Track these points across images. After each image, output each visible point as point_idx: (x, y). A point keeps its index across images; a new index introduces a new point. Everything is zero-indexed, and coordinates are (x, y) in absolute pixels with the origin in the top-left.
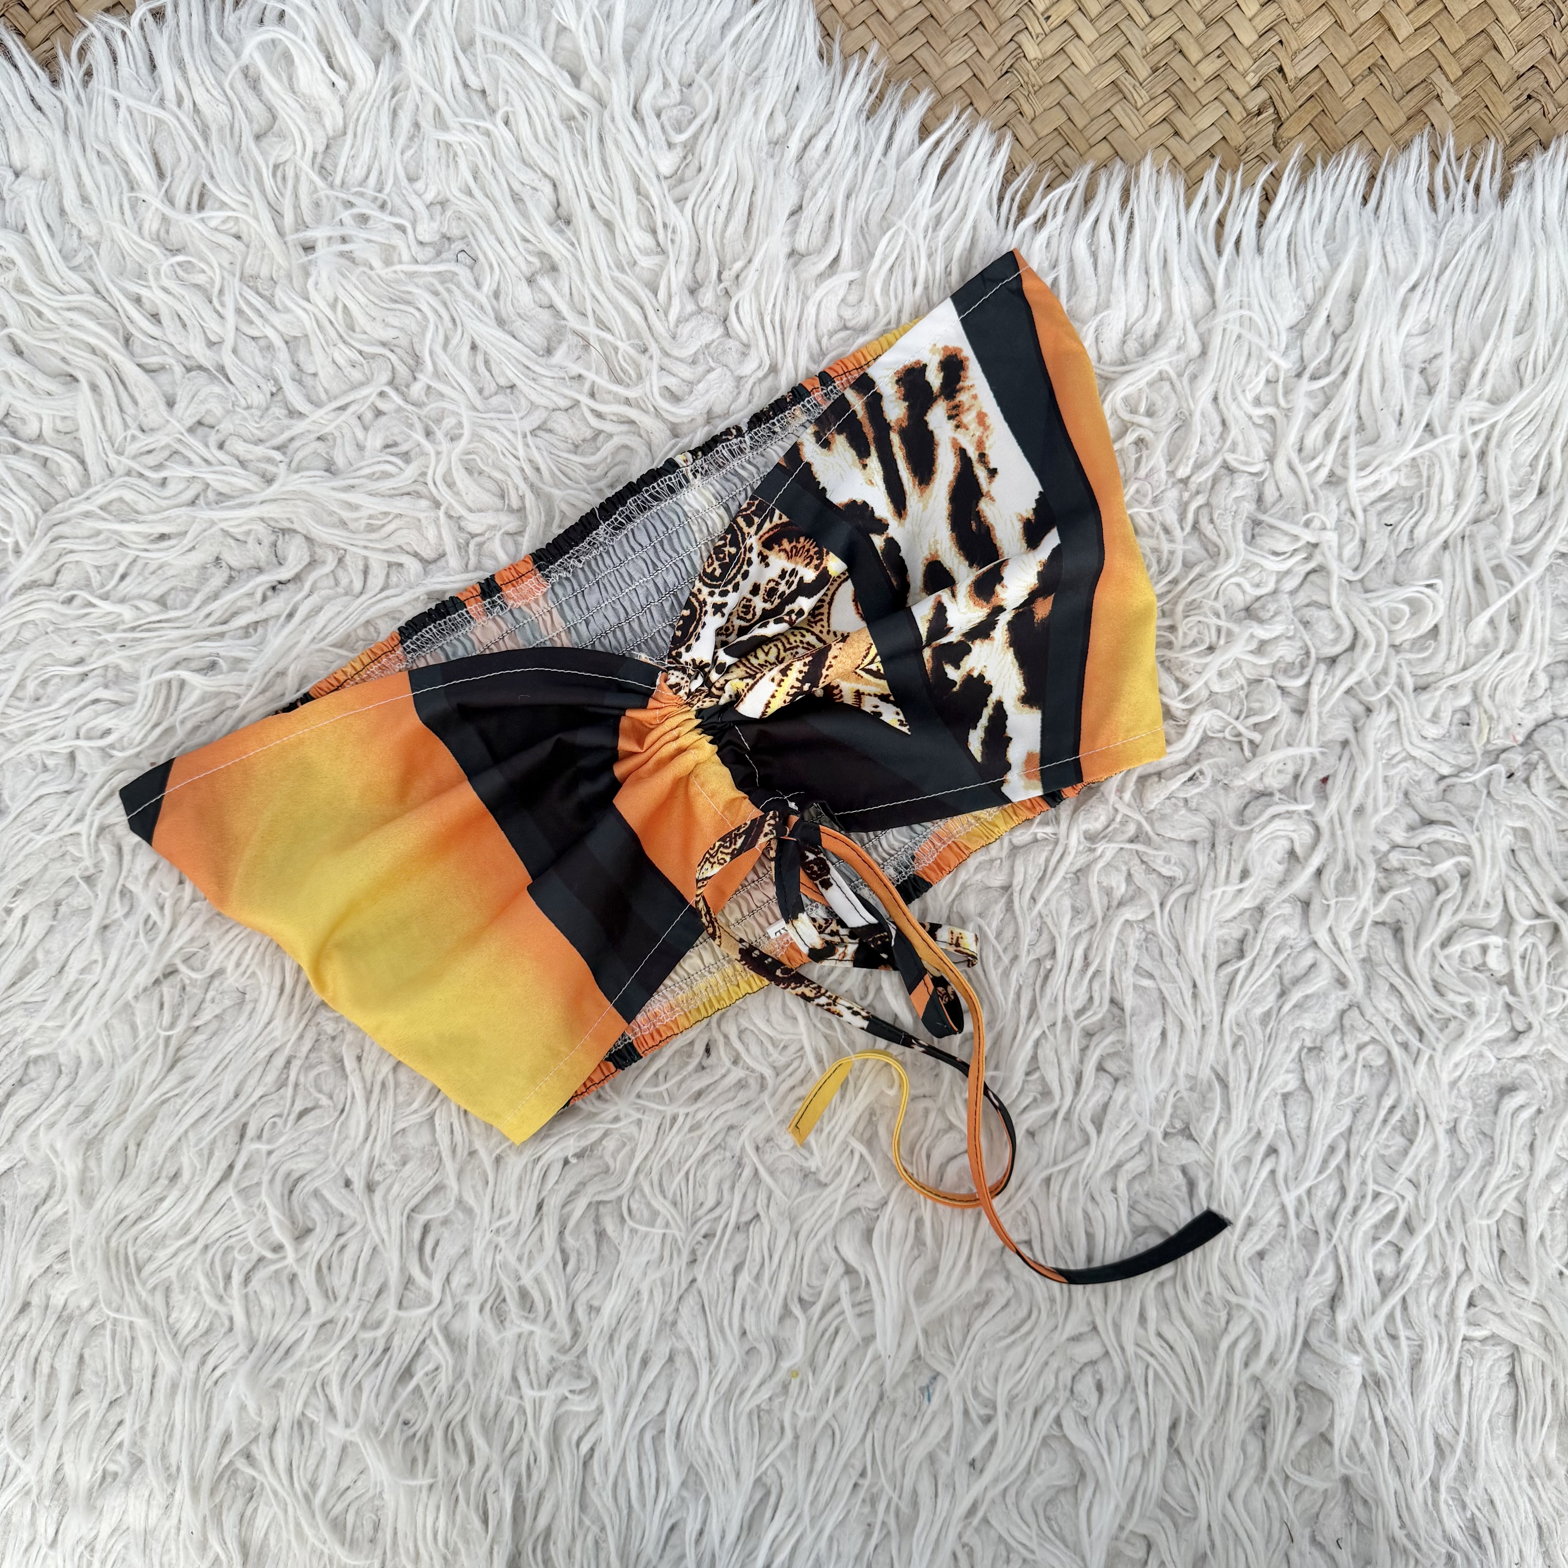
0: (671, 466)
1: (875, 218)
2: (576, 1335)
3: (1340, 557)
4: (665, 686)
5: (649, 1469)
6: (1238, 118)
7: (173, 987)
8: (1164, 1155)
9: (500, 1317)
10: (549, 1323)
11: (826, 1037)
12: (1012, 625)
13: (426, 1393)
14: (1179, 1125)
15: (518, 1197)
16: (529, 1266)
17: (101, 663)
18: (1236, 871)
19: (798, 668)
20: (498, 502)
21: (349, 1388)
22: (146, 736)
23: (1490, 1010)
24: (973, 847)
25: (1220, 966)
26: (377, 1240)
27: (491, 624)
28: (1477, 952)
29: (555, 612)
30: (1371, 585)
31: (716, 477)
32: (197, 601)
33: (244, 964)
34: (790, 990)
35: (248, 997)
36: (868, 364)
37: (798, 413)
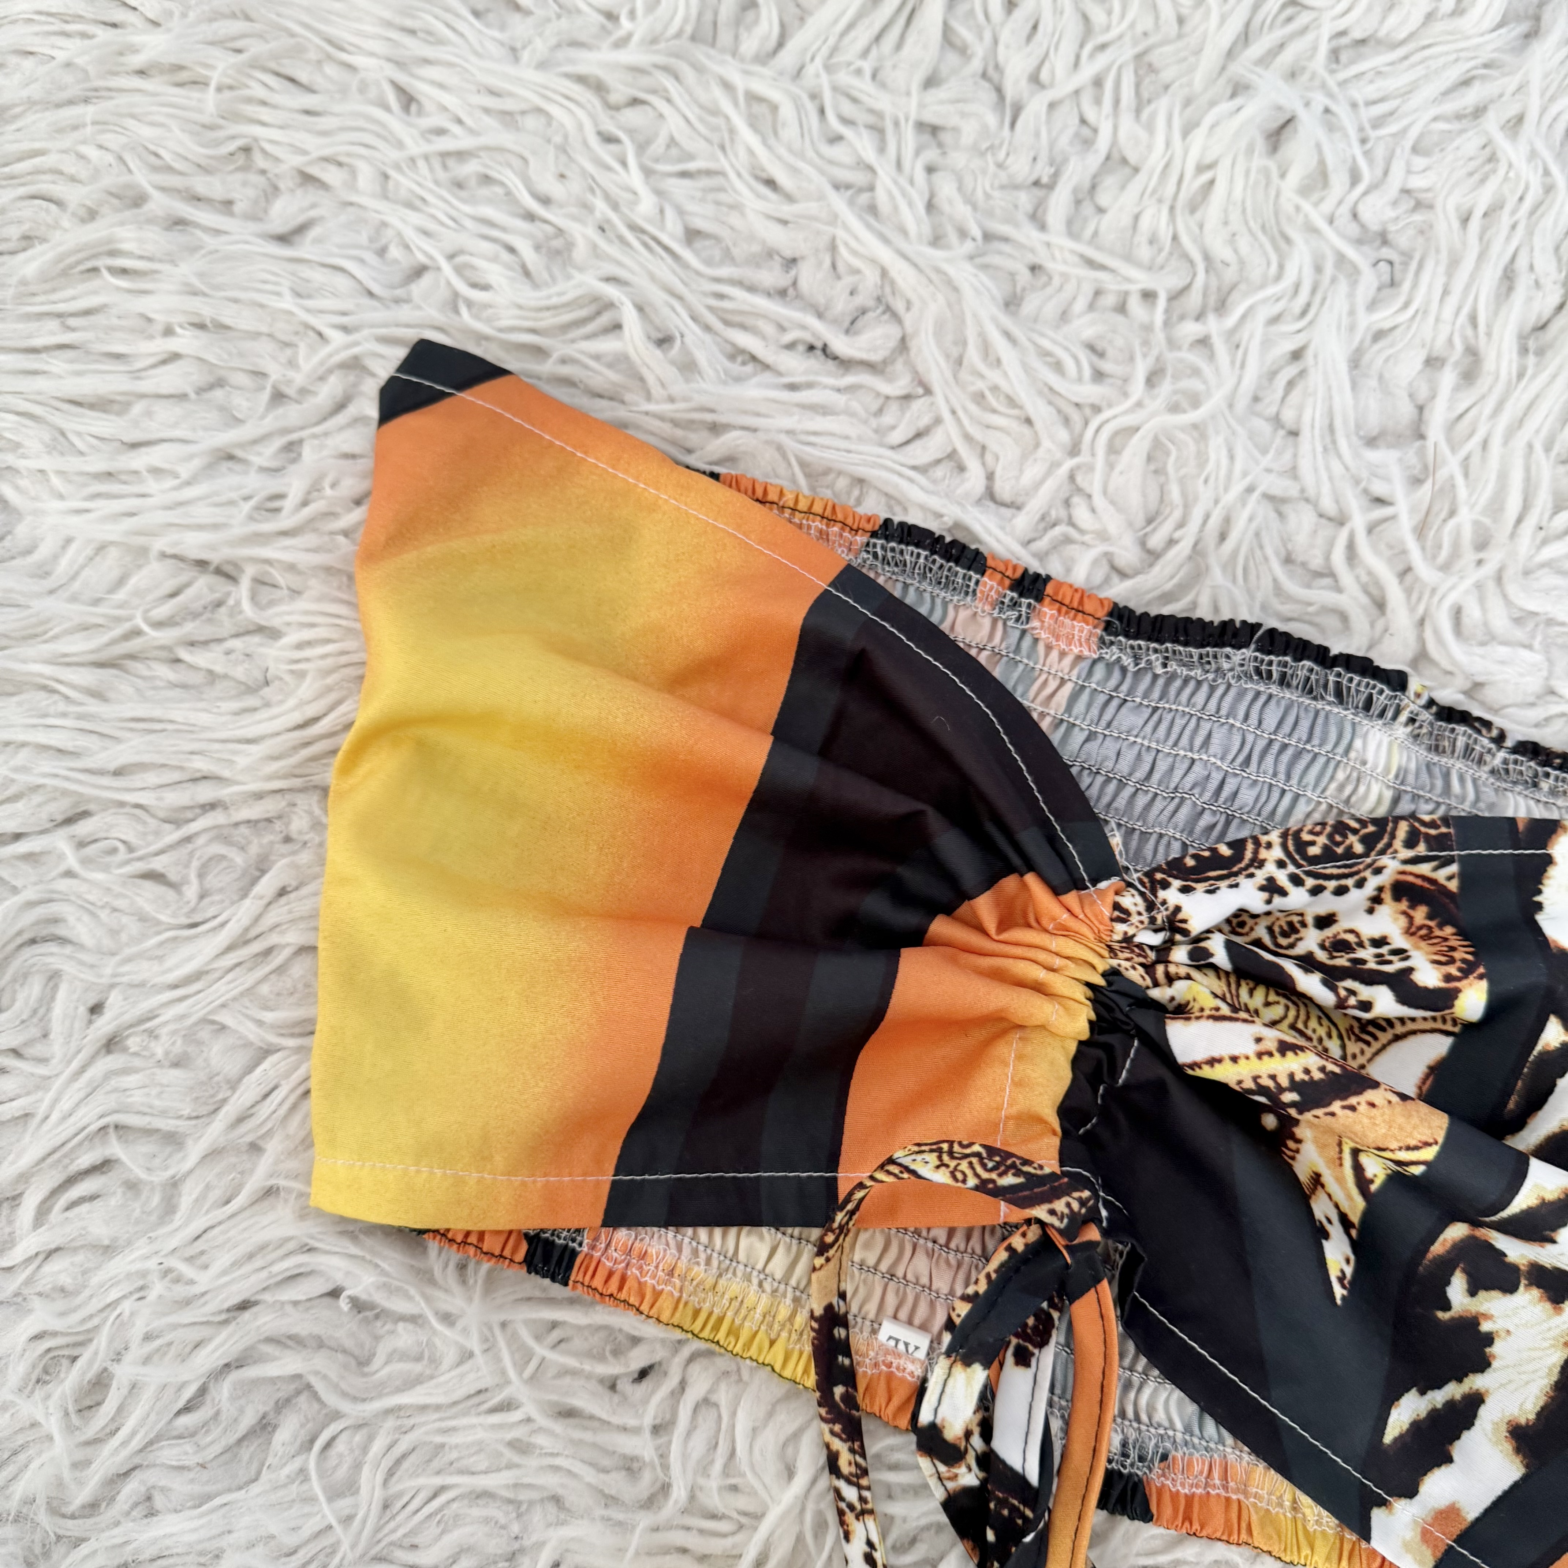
0: (1398, 681)
7: (212, 590)
9: (44, 1374)
11: (800, 1539)
15: (236, 1264)
16: (148, 1360)
17: (562, 223)
19: (1309, 1063)
20: (1141, 519)
24: (1258, 1540)
26: (43, 1108)
27: (986, 622)
29: (1068, 688)
31: (1420, 753)
32: (725, 271)
33: (308, 653)
34: (826, 1427)
35: (266, 691)
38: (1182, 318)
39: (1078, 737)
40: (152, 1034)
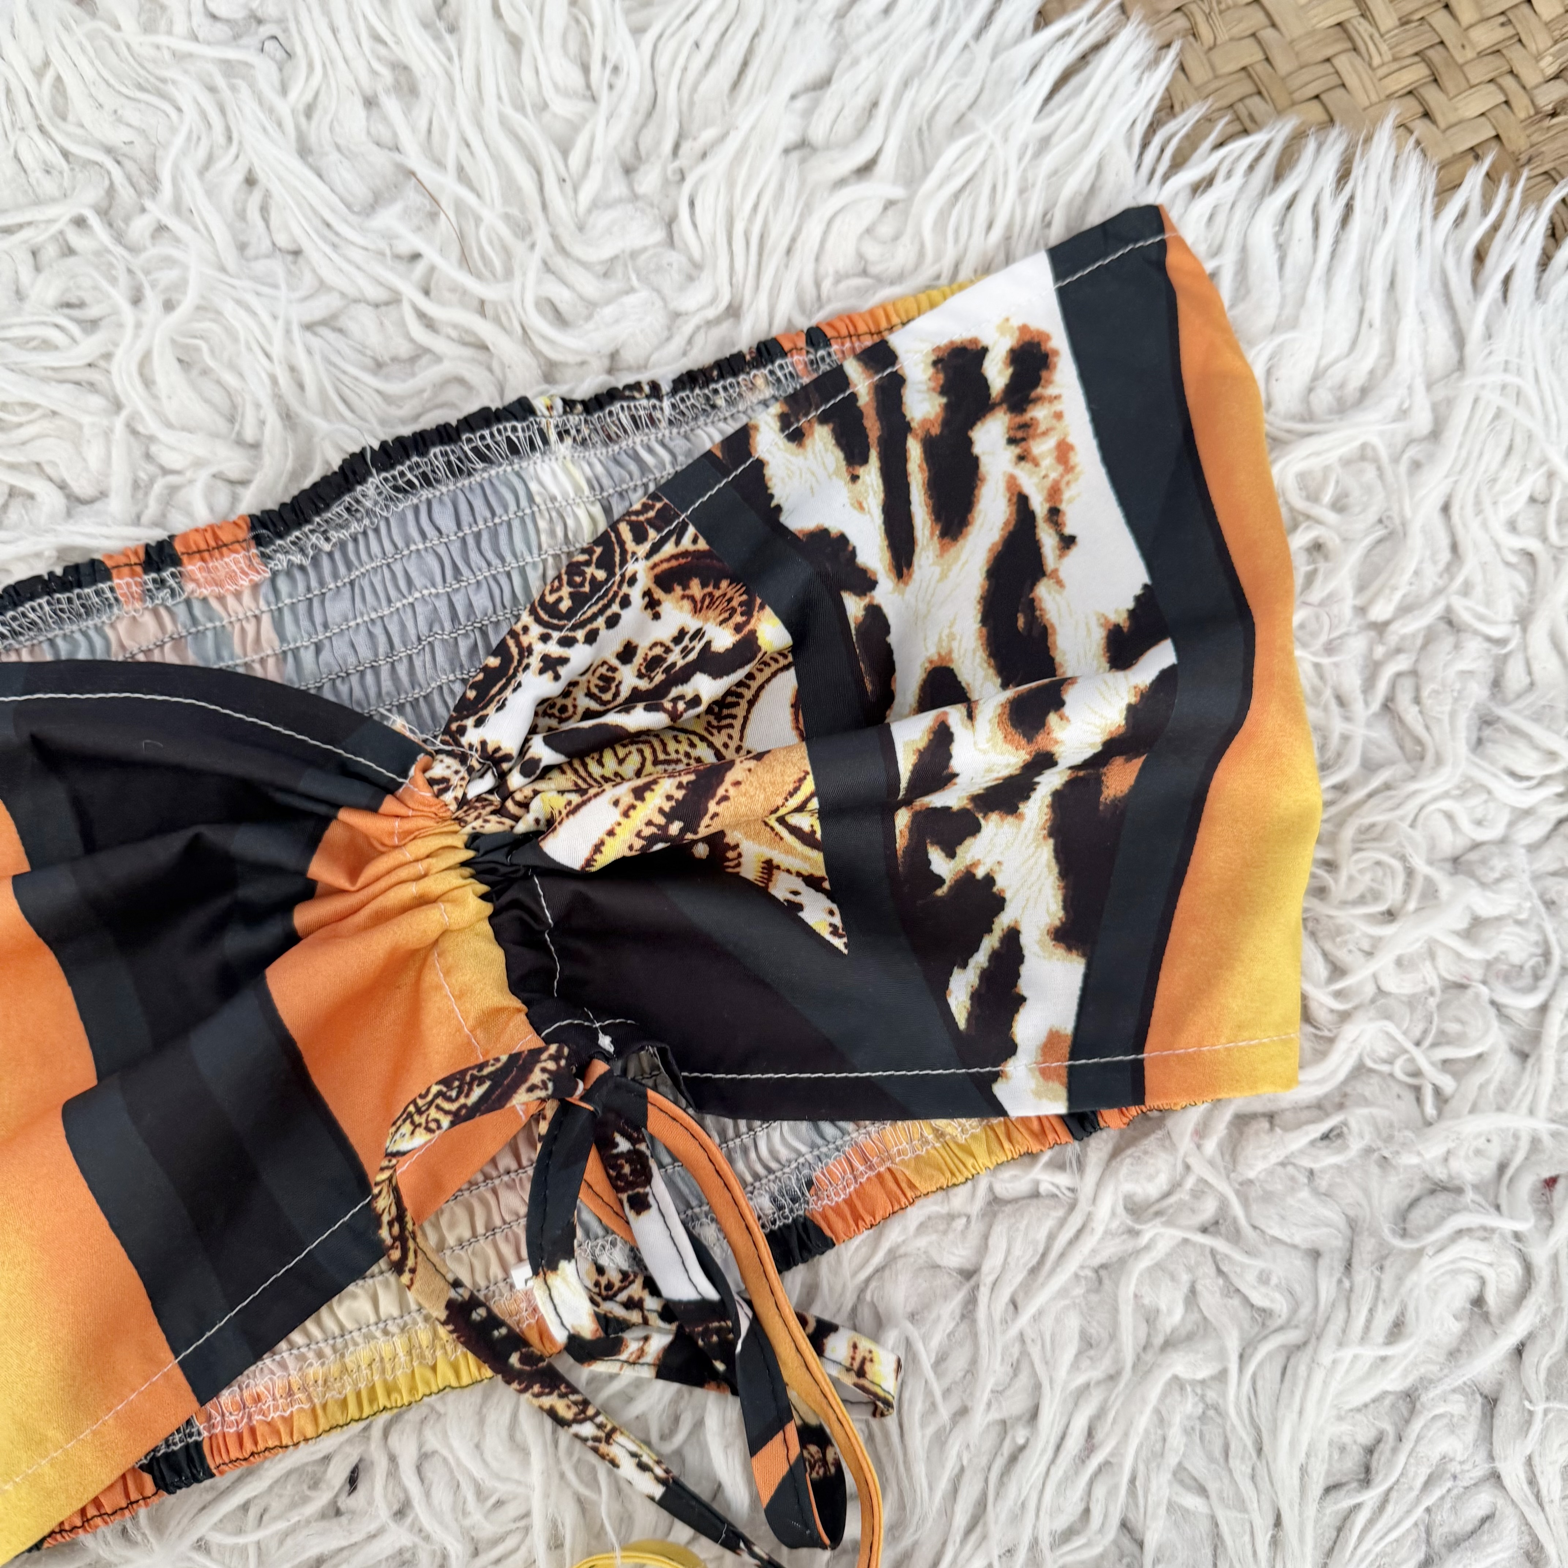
0: (522, 409)
1: (945, 119)
4: (421, 780)
12: (1059, 799)
18: (1384, 1319)
19: (667, 790)
20: (222, 425)
24: (923, 1186)
25: (1328, 1490)
27: (148, 619)
29: (266, 621)
31: (598, 454)
34: (528, 1395)
36: (891, 329)
37: (760, 382)
38: (127, 220)
39: (307, 657)
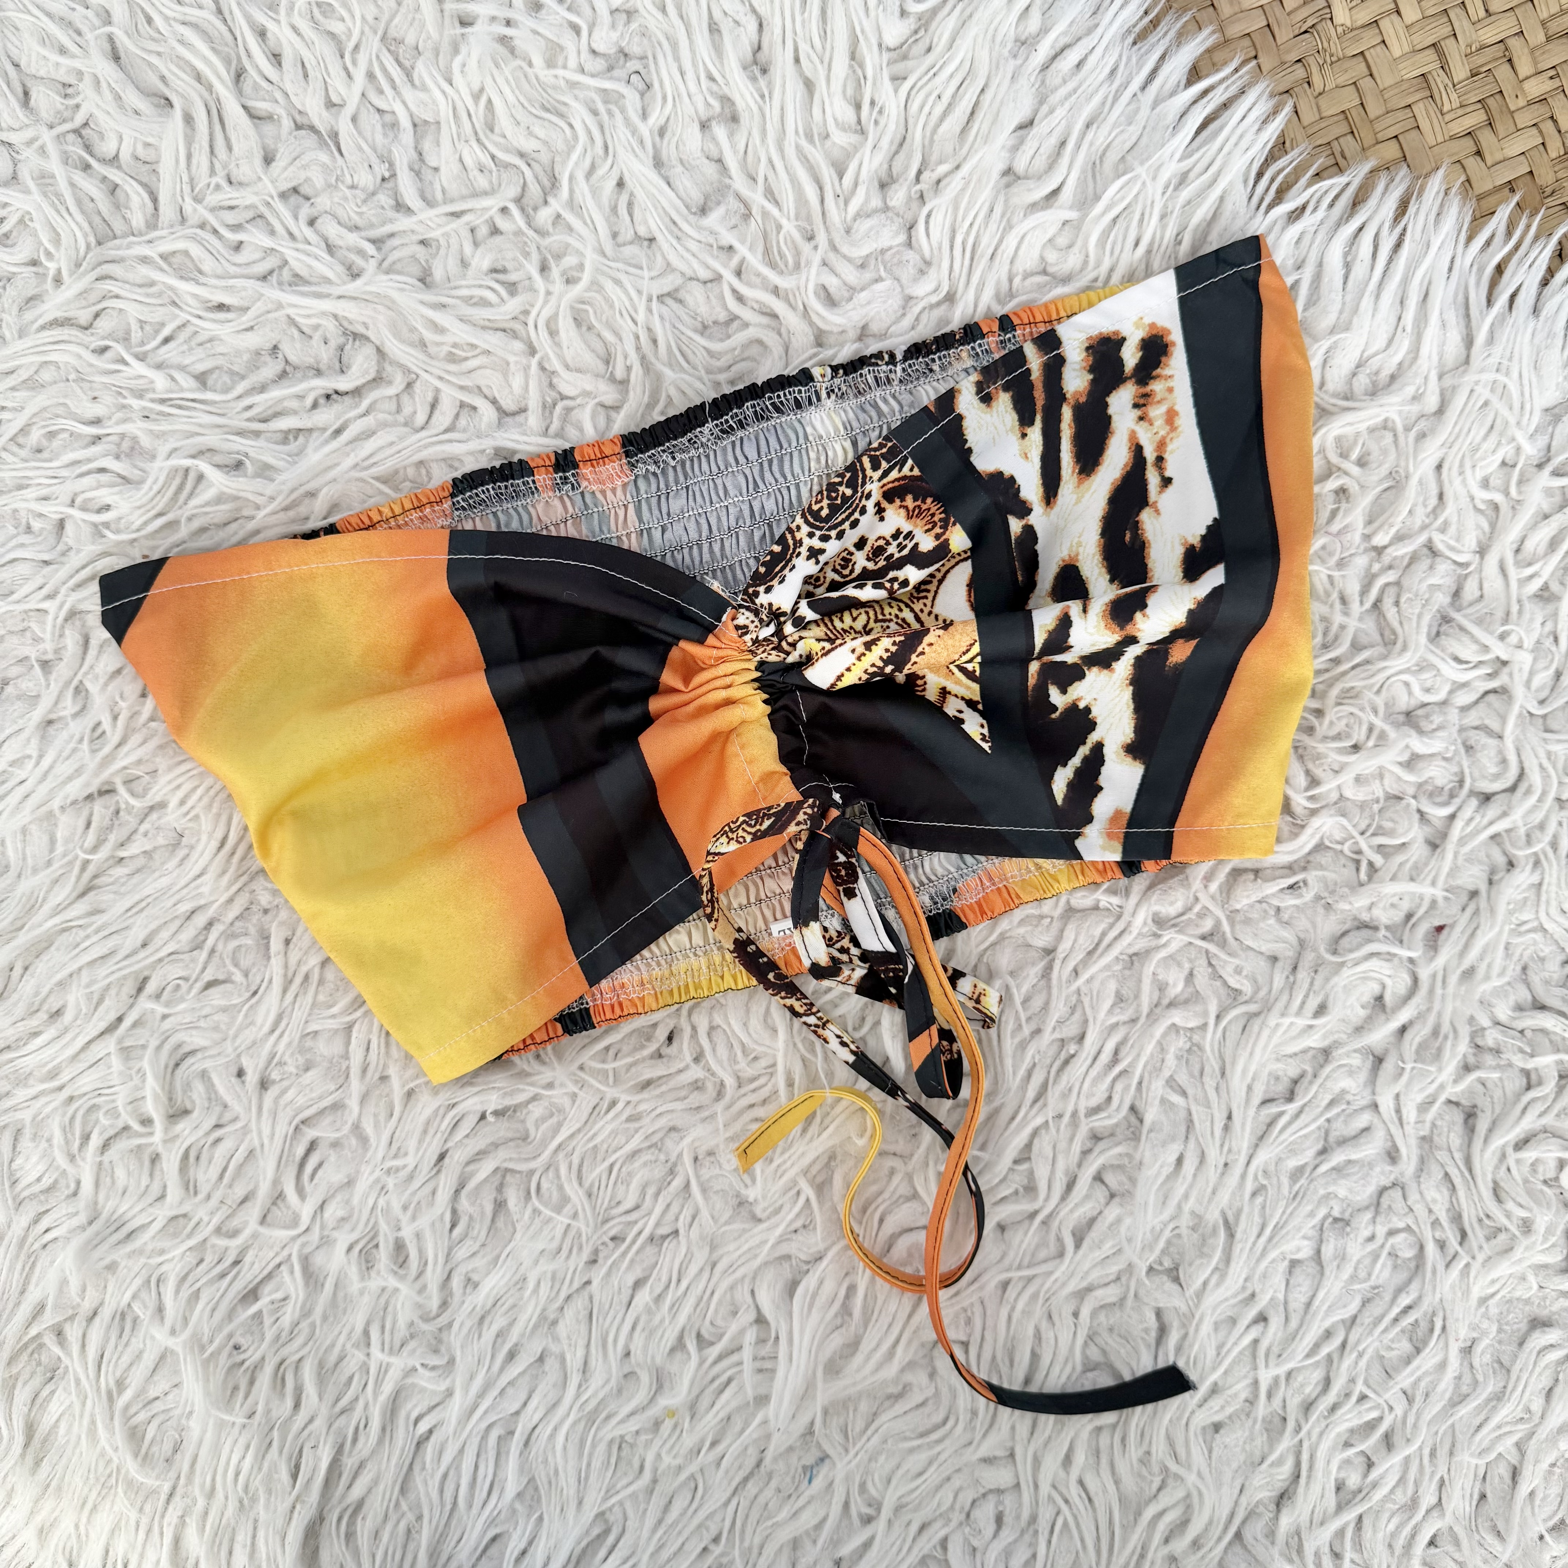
0: (805, 377)
1: (1112, 157)
2: (444, 1305)
3: (1528, 684)
4: (731, 625)
5: (487, 1470)
6: (1554, 155)
7: (106, 807)
8: (1142, 1293)
9: (368, 1263)
10: (418, 1285)
11: (804, 1060)
12: (1139, 661)
13: (268, 1321)
14: (1167, 1263)
15: (421, 1141)
16: (414, 1218)
17: (119, 429)
18: (1313, 1004)
19: (885, 645)
20: (601, 367)
21: (185, 1293)
22: (146, 523)
23: (1549, 1231)
24: (1025, 898)
25: (1264, 1102)
26: (256, 1143)
27: (557, 503)
28: (1552, 1165)
29: (631, 508)
30: (1554, 725)
31: (852, 403)
32: (240, 388)
33: (190, 803)
34: (778, 998)
35: (185, 841)
36: (1059, 320)
37: (964, 354)
39: (656, 534)
40: (281, 1064)
